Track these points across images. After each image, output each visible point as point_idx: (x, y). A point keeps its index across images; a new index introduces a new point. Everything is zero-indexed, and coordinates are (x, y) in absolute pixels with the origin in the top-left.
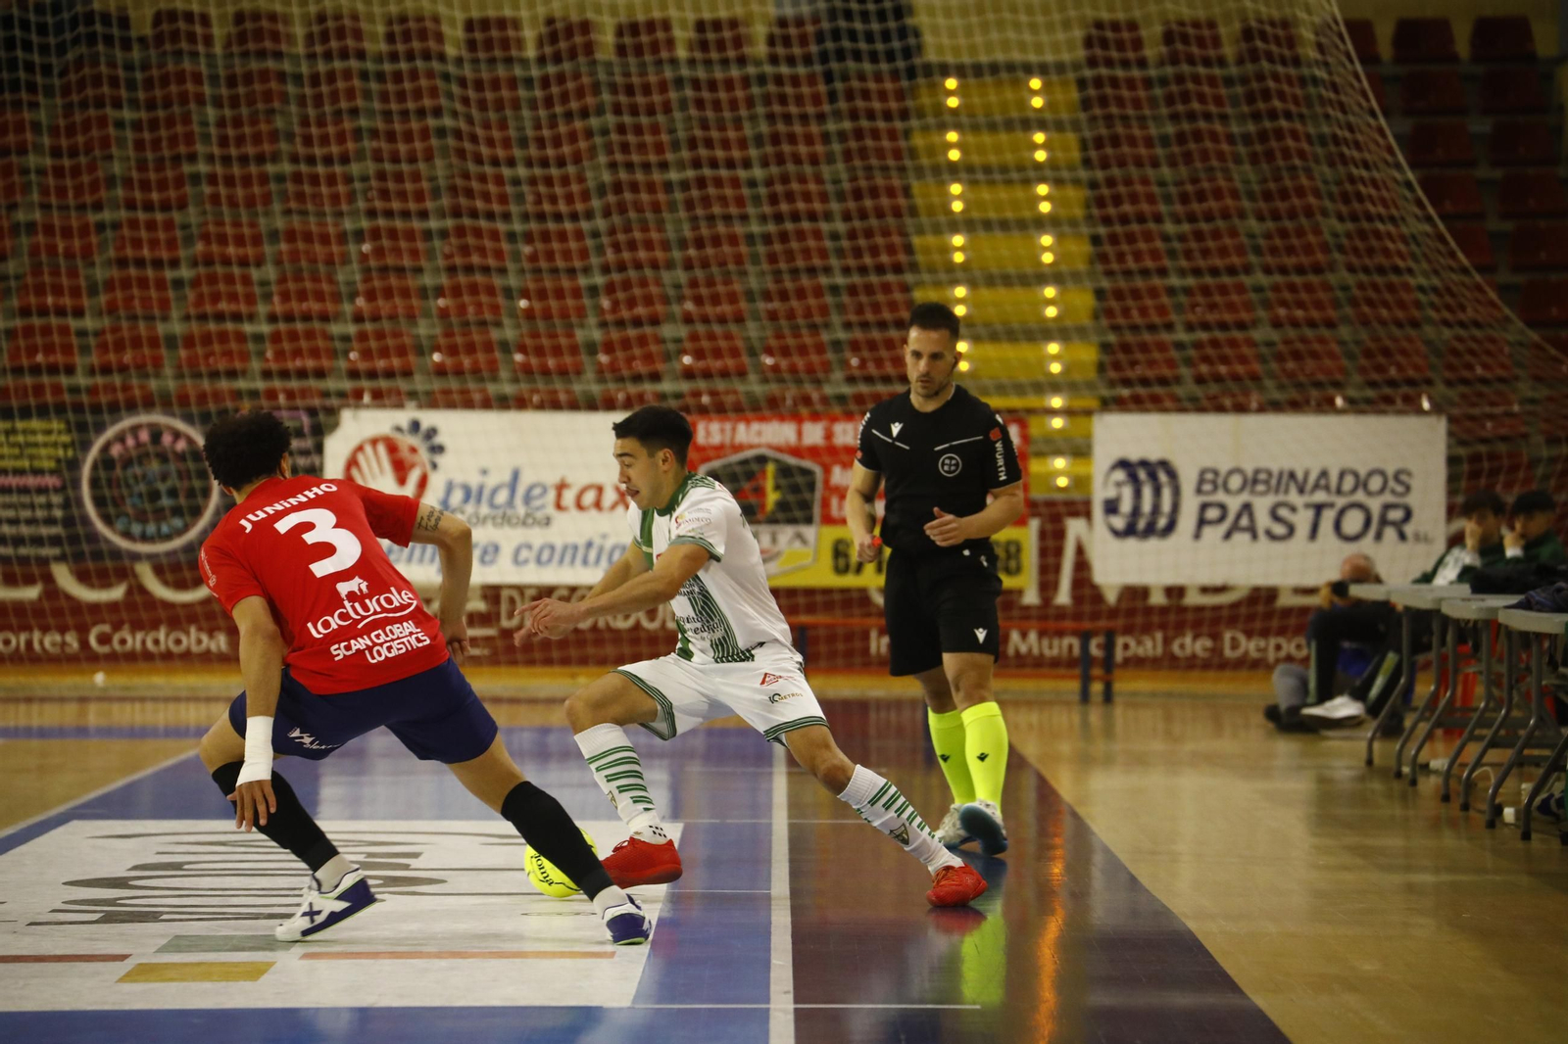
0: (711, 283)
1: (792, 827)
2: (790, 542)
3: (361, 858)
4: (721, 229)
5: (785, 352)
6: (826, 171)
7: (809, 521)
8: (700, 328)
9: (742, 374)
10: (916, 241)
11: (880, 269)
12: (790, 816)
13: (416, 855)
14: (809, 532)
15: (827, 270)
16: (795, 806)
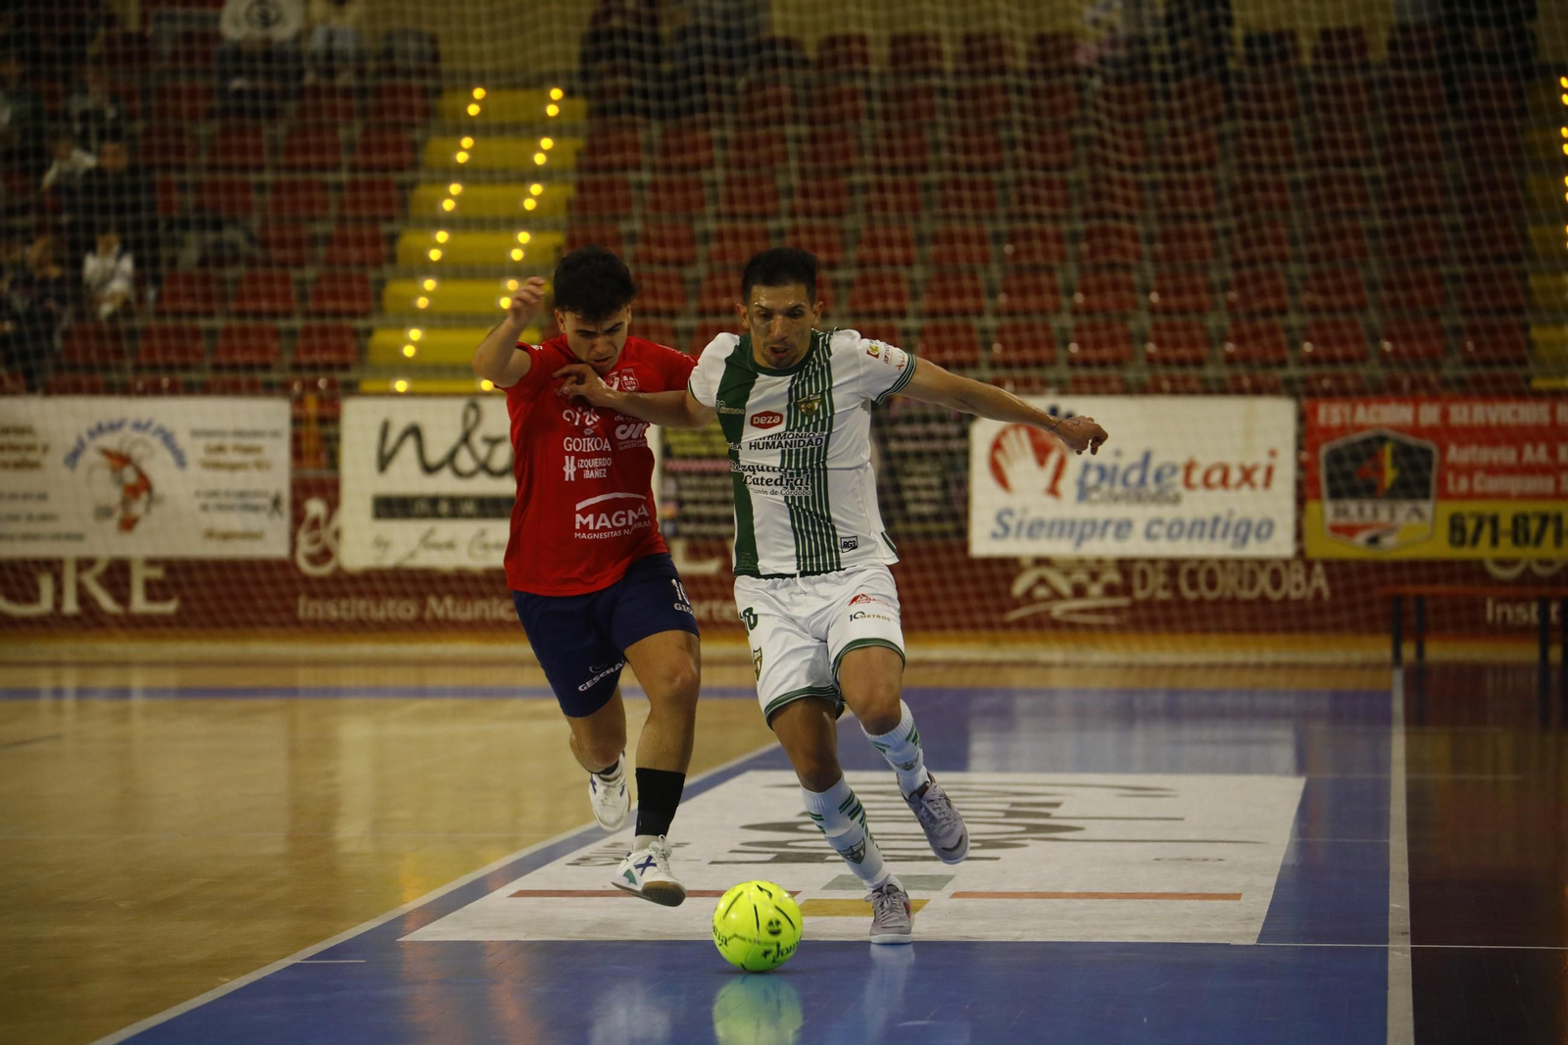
0: (1335, 274)
1: (1410, 783)
2: (1408, 516)
3: (1006, 807)
4: (1345, 223)
5: (1407, 338)
6: (1446, 167)
7: (1426, 496)
8: (1325, 317)
9: (1363, 358)
10: (1532, 231)
11: (1499, 259)
12: (1408, 771)
13: (1056, 805)
14: (1426, 507)
15: (1447, 261)
16: (1413, 762)
